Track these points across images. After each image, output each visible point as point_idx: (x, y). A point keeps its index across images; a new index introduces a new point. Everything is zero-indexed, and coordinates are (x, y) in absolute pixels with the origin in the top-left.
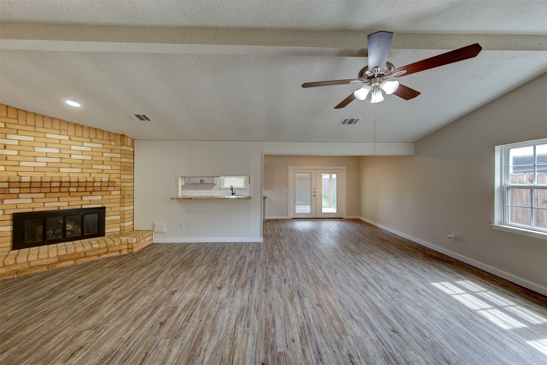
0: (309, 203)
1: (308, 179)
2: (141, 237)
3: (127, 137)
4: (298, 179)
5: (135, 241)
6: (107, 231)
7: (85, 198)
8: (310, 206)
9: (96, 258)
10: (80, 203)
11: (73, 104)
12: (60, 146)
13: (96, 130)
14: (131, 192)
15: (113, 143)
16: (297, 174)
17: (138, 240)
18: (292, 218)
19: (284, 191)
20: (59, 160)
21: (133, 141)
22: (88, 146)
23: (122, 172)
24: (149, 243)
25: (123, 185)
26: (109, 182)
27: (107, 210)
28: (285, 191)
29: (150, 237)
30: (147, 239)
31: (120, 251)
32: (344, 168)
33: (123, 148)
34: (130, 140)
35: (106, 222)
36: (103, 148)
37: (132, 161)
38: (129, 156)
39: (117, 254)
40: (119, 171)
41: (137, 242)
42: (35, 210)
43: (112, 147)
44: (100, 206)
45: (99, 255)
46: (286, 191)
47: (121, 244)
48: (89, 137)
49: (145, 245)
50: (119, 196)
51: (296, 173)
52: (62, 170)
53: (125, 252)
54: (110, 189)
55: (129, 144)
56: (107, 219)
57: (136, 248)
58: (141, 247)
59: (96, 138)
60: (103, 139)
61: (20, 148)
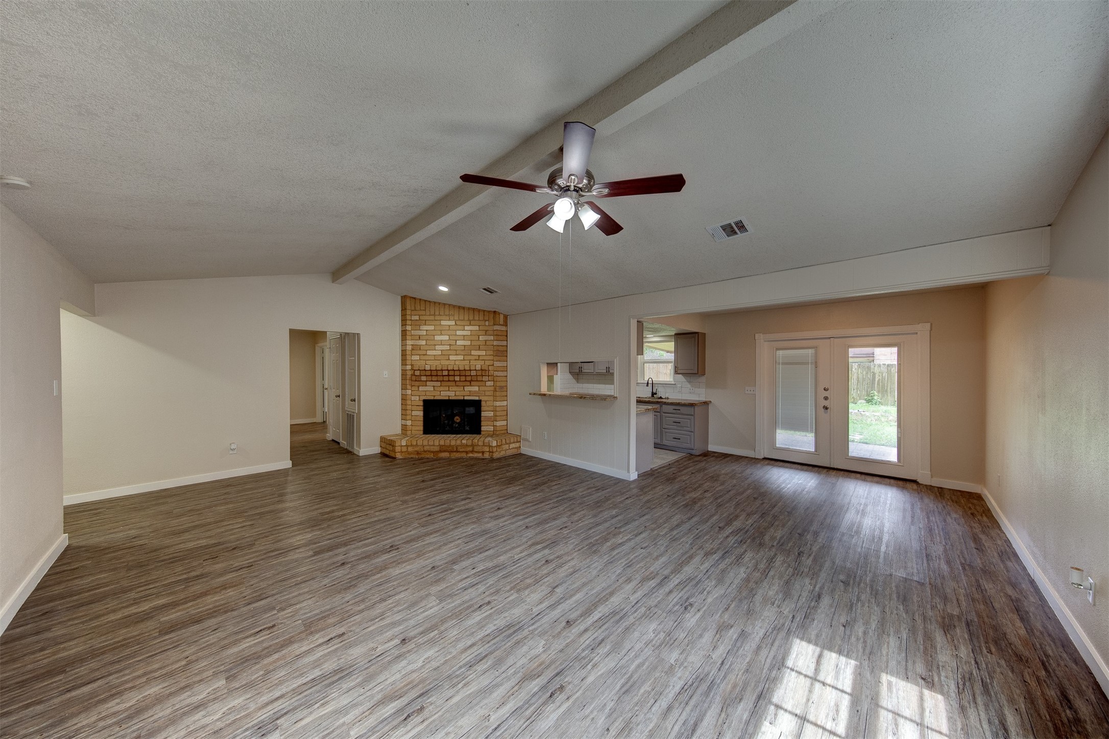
0: (812, 428)
1: (807, 363)
2: (504, 441)
3: (499, 314)
4: (783, 364)
5: (494, 444)
6: (483, 428)
7: (467, 389)
8: (813, 435)
9: (464, 455)
10: (463, 393)
11: (443, 289)
12: (450, 332)
13: (474, 309)
14: (503, 384)
15: (487, 323)
16: (780, 353)
17: (498, 444)
18: (765, 458)
19: (746, 392)
20: (448, 347)
21: (506, 317)
22: (468, 329)
23: (496, 358)
24: (514, 452)
25: (496, 373)
26: (482, 370)
27: (483, 404)
28: (749, 392)
29: (517, 445)
30: (512, 446)
31: (483, 453)
32: (923, 329)
33: (496, 327)
34: (502, 317)
35: (482, 418)
36: (479, 330)
37: (504, 343)
38: (501, 338)
39: (480, 455)
40: (491, 358)
41: (497, 446)
42: (435, 398)
43: (486, 328)
44: (477, 398)
45: (467, 453)
46: (752, 392)
47: (484, 445)
48: (469, 320)
49: (509, 453)
50: (492, 388)
51: (777, 349)
52: (452, 358)
53: (487, 455)
54: (485, 378)
55: (502, 322)
56: (483, 414)
57: (497, 453)
58: (502, 454)
59: (474, 320)
60: (479, 320)
61: (427, 337)
